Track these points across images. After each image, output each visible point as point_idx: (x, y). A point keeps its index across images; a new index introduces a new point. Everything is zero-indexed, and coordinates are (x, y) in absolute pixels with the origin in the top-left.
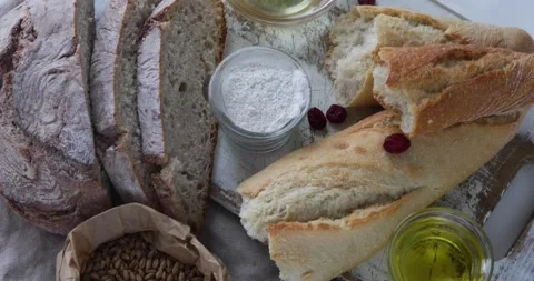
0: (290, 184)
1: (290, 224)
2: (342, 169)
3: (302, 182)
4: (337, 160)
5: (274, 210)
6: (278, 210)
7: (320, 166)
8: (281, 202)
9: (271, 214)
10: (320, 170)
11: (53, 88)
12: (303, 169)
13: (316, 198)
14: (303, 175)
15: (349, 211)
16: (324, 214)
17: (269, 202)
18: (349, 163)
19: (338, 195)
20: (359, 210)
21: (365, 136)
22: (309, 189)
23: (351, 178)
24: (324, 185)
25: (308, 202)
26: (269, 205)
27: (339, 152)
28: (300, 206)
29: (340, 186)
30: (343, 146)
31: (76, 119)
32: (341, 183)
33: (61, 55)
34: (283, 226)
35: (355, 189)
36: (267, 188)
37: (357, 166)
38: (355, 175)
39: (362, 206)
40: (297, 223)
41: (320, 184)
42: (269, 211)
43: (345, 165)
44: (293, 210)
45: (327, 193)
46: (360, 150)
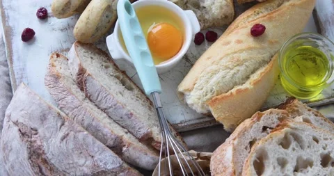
0: (210, 74)
1: (219, 97)
2: (234, 55)
3: (216, 71)
4: (229, 52)
5: (207, 92)
6: (209, 91)
7: (221, 59)
8: (208, 87)
9: (206, 95)
10: (223, 60)
11: (71, 146)
12: (213, 63)
13: (228, 77)
14: (214, 67)
15: (248, 78)
16: (236, 84)
17: (202, 89)
18: (236, 50)
19: (238, 71)
20: (253, 75)
21: (237, 33)
22: (221, 73)
23: (241, 59)
24: (229, 68)
25: (224, 81)
26: (203, 91)
27: (228, 47)
28: (221, 84)
29: (238, 65)
30: (228, 43)
31: (96, 149)
32: (238, 63)
33: (59, 127)
34: (216, 99)
35: (247, 64)
36: (198, 82)
37: (241, 51)
38: (243, 56)
39: (253, 72)
40: (223, 95)
41: (227, 68)
42: (204, 94)
43: (235, 53)
44: (218, 89)
45: (232, 72)
46: (239, 42)
